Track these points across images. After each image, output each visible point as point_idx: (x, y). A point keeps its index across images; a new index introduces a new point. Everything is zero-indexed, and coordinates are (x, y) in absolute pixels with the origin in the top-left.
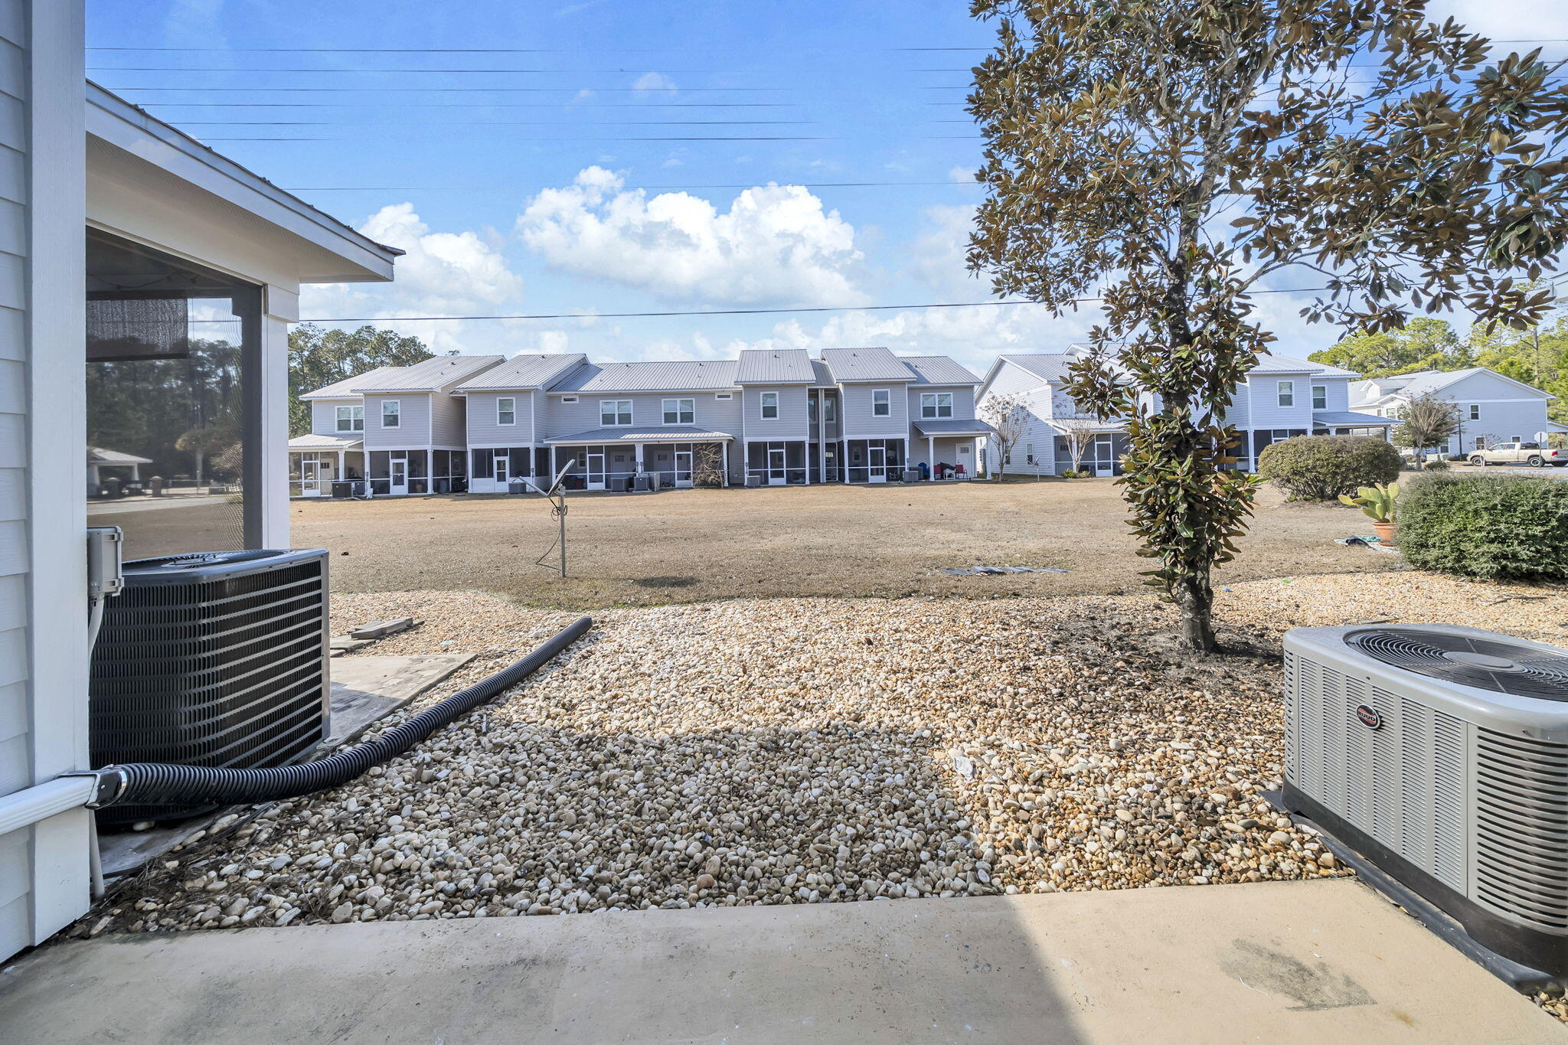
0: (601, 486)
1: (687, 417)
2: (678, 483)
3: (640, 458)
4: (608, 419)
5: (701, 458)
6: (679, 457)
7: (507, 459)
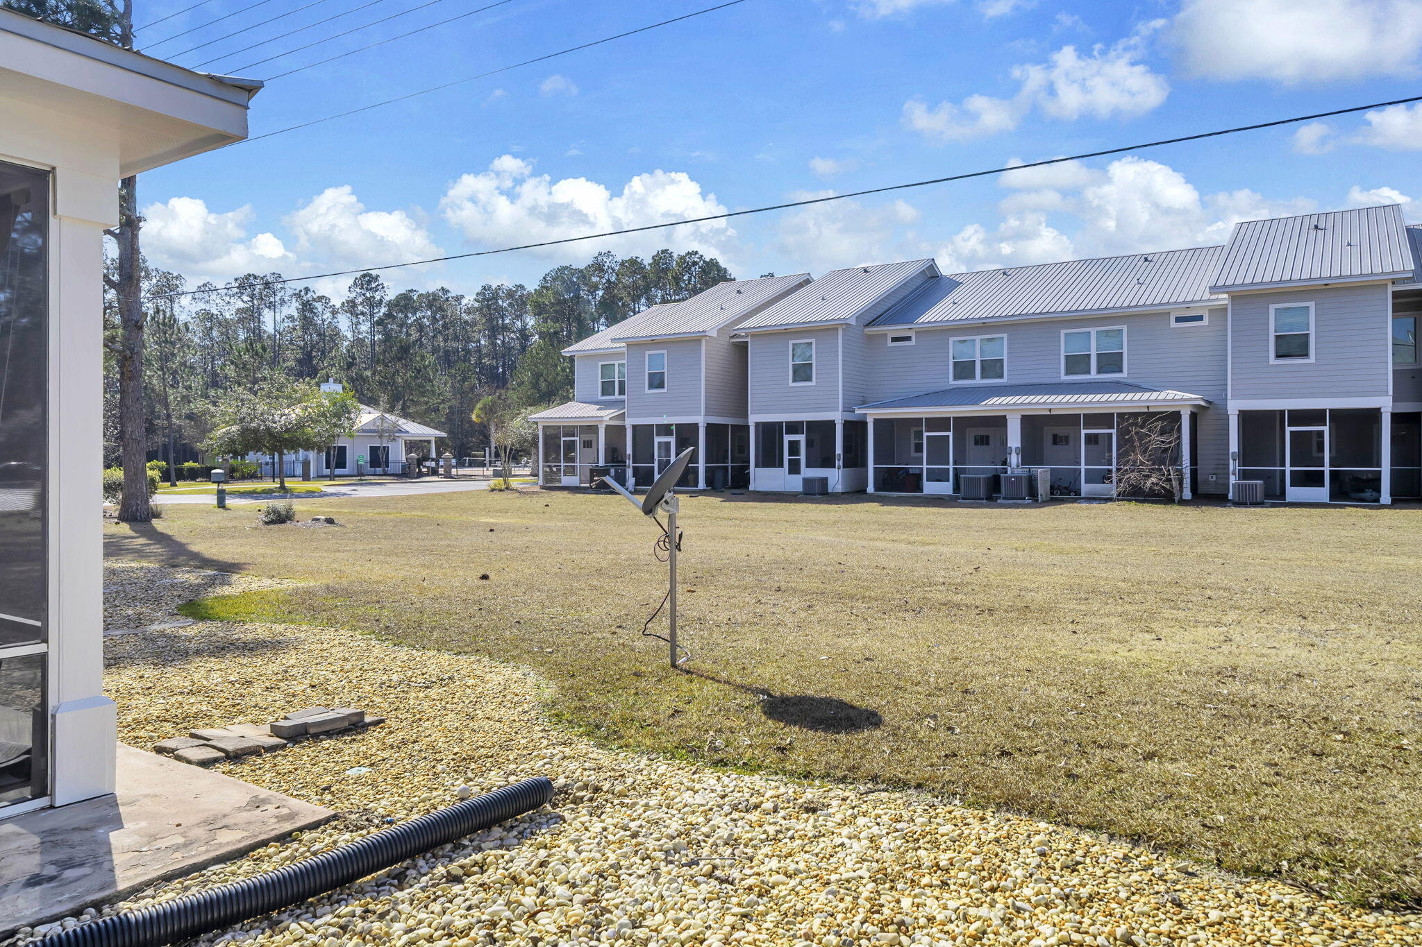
0: (946, 488)
1: (1111, 362)
2: (1085, 488)
3: (1014, 439)
4: (964, 369)
5: (1131, 441)
6: (1091, 439)
7: (802, 438)
